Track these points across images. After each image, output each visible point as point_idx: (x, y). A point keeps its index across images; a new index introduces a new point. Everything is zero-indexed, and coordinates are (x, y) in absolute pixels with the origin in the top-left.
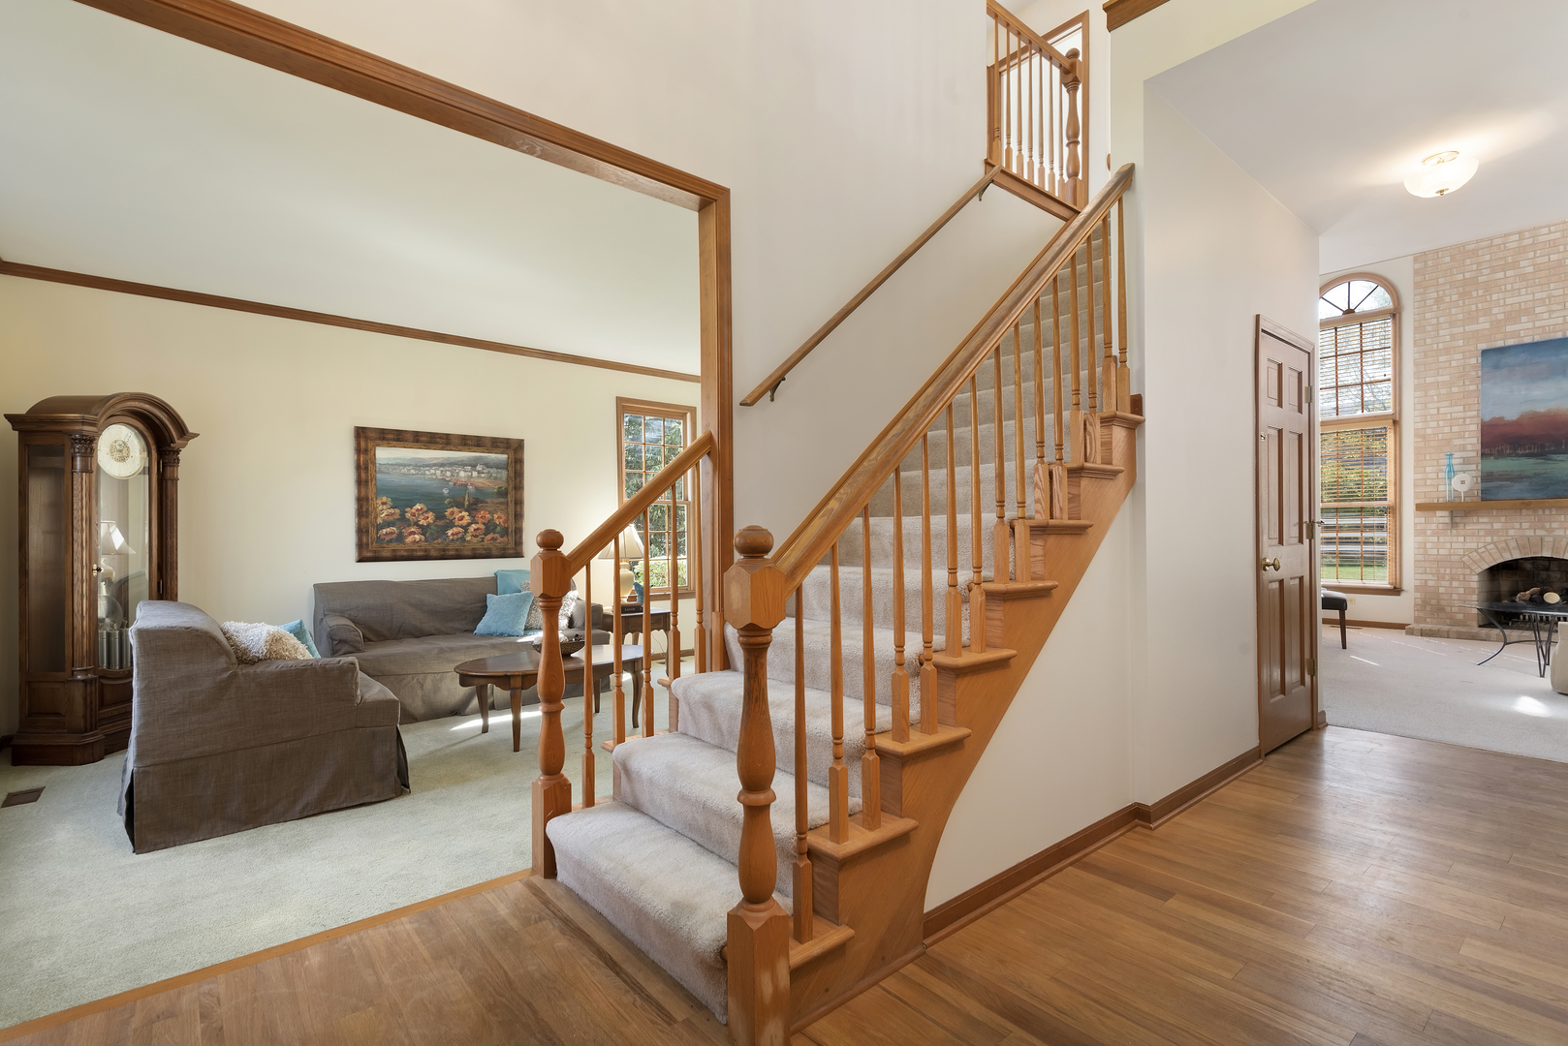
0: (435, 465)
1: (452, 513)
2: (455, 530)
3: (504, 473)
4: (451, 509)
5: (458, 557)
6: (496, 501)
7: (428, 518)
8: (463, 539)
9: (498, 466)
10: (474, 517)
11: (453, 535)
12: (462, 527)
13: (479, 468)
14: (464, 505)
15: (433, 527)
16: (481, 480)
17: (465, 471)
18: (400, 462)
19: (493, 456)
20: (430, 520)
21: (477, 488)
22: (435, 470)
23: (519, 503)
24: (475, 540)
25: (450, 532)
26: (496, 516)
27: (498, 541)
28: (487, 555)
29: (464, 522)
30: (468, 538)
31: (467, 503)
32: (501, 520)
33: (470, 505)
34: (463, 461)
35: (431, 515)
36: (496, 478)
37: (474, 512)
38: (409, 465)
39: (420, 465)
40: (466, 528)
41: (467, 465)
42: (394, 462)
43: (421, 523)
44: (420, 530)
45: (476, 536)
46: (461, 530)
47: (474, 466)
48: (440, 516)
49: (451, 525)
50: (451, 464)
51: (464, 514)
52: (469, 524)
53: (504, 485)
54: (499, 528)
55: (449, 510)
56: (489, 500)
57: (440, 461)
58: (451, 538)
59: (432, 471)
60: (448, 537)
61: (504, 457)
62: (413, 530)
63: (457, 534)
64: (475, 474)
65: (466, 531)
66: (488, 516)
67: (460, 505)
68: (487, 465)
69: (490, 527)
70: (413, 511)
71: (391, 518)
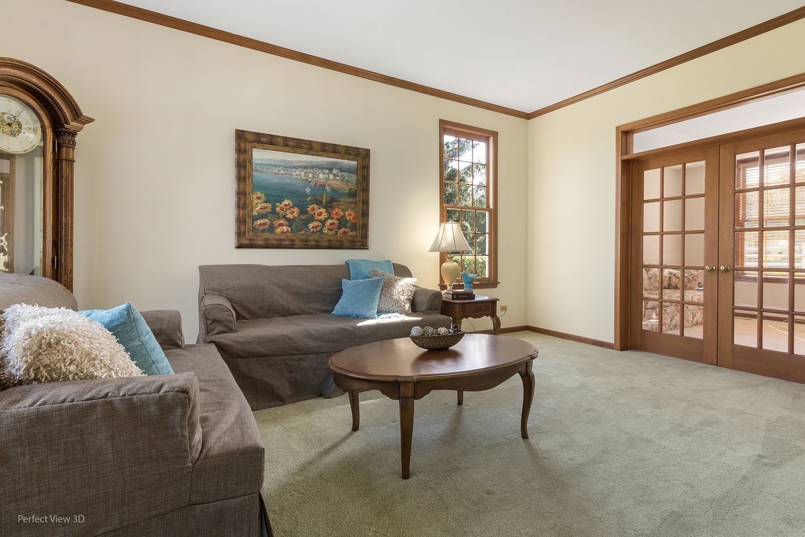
0: (300, 167)
1: (313, 209)
2: (315, 223)
3: (354, 178)
4: (312, 206)
5: (317, 247)
6: (347, 200)
7: (294, 212)
8: (321, 231)
9: (349, 171)
10: (330, 213)
11: (313, 227)
12: (320, 221)
13: (335, 171)
14: (322, 202)
15: (297, 220)
16: (336, 182)
17: (324, 174)
18: (273, 163)
19: (346, 162)
20: (295, 214)
21: (333, 189)
22: (300, 171)
23: (366, 202)
24: (330, 233)
25: (311, 225)
26: (347, 213)
27: (348, 235)
28: (340, 247)
29: (322, 217)
30: (325, 231)
31: (324, 201)
32: (351, 217)
33: (327, 203)
34: (322, 165)
35: (296, 210)
36: (347, 181)
37: (330, 209)
38: (279, 166)
39: (288, 167)
40: (323, 222)
41: (325, 169)
42: (267, 163)
43: (288, 216)
44: (287, 223)
45: (331, 230)
46: (320, 224)
47: (331, 170)
48: (303, 212)
49: (311, 219)
50: (313, 167)
51: (323, 210)
52: (326, 219)
53: (354, 188)
54: (349, 223)
55: (311, 207)
56: (342, 200)
57: (304, 164)
58: (312, 230)
59: (298, 172)
60: (309, 229)
61: (355, 163)
62: (281, 222)
63: (316, 227)
64: (331, 176)
65: (324, 225)
66: (341, 213)
67: (319, 203)
68: (341, 170)
69: (342, 222)
70: (282, 206)
71: (264, 211)
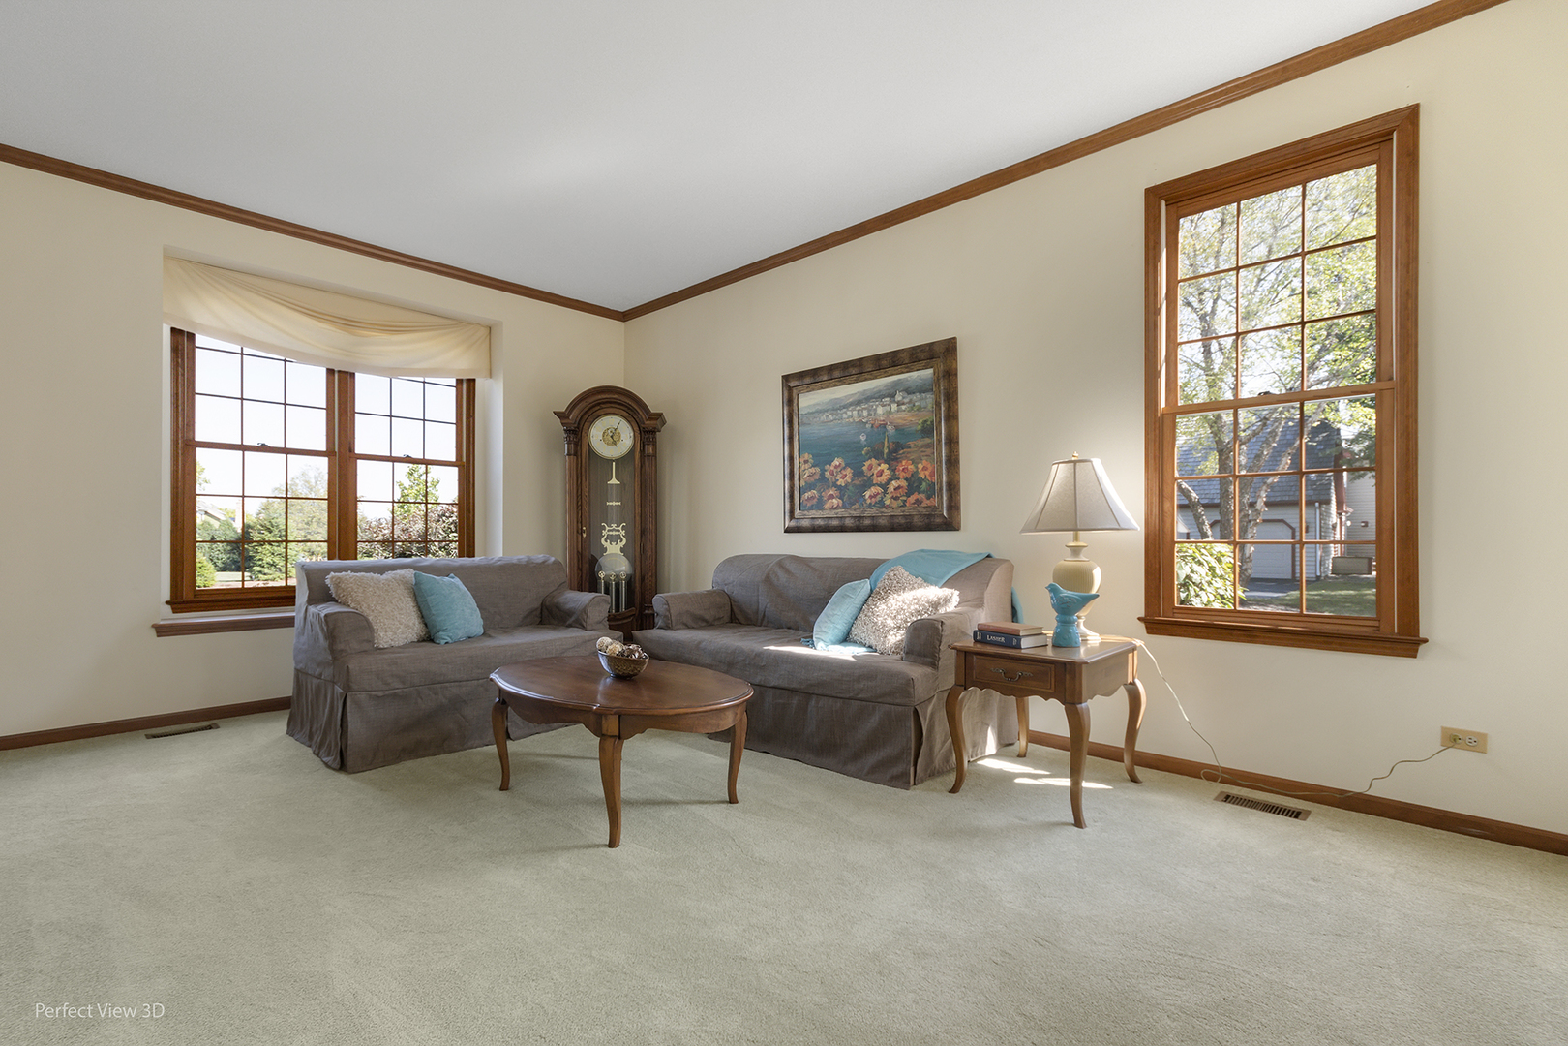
0: (851, 404)
1: (870, 467)
2: (874, 490)
3: (929, 398)
4: (869, 462)
5: (874, 528)
6: (920, 443)
7: (846, 475)
8: (881, 501)
9: (922, 389)
10: (894, 470)
11: (871, 497)
12: (880, 485)
13: (898, 397)
14: (882, 453)
15: (850, 488)
16: (901, 415)
17: (883, 406)
18: (820, 408)
19: (914, 374)
20: (848, 479)
21: (897, 428)
22: (852, 411)
23: (952, 441)
24: (895, 504)
25: (868, 494)
26: (920, 466)
27: (923, 505)
28: (908, 527)
29: (883, 479)
30: (887, 502)
31: (886, 451)
32: (927, 472)
33: (890, 452)
34: (880, 391)
35: (849, 472)
36: (919, 409)
37: (895, 463)
38: (827, 411)
39: (837, 407)
40: (885, 487)
41: (884, 397)
42: (814, 410)
43: (839, 483)
44: (838, 493)
45: (896, 498)
46: (880, 490)
47: (892, 396)
48: (858, 473)
49: (868, 484)
50: (868, 399)
51: (884, 466)
52: (889, 481)
53: (930, 417)
54: (924, 484)
55: (867, 464)
56: (911, 443)
57: (856, 398)
58: (869, 501)
59: (849, 413)
60: (866, 500)
61: (928, 372)
62: (831, 492)
63: (875, 496)
64: (894, 407)
65: (885, 492)
66: (911, 467)
67: (877, 454)
68: (909, 391)
69: (914, 484)
70: (832, 468)
71: (812, 480)
